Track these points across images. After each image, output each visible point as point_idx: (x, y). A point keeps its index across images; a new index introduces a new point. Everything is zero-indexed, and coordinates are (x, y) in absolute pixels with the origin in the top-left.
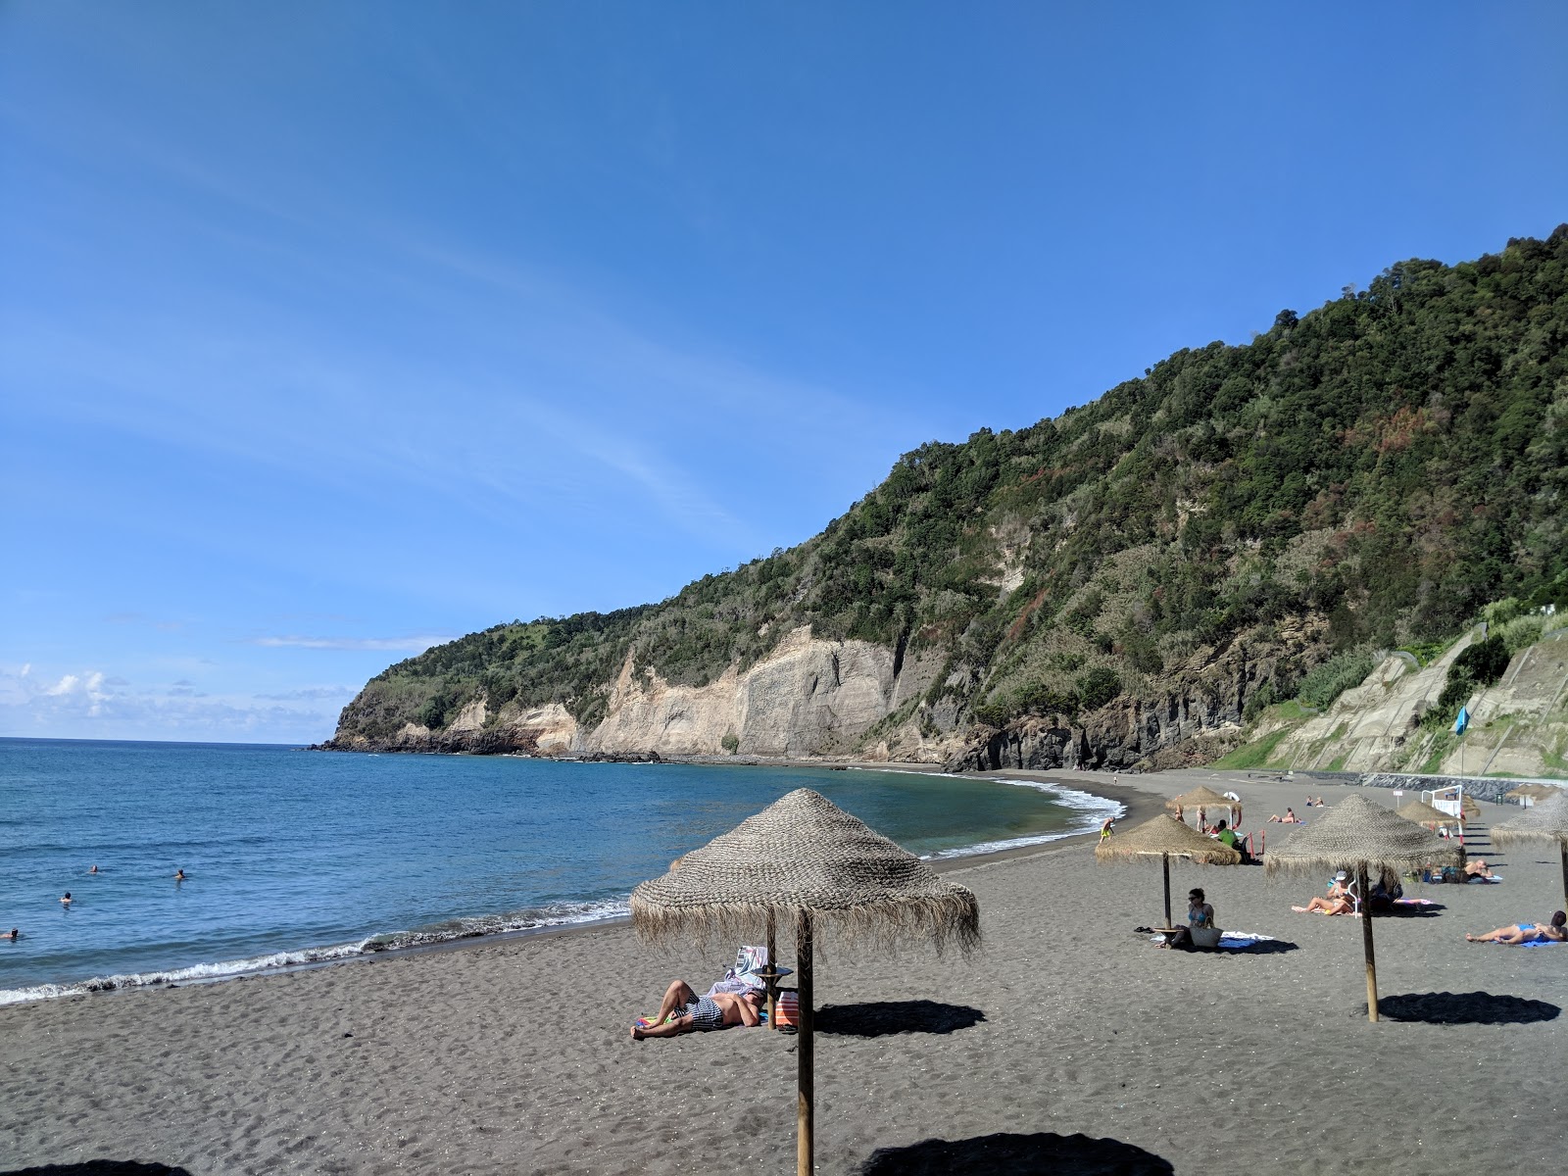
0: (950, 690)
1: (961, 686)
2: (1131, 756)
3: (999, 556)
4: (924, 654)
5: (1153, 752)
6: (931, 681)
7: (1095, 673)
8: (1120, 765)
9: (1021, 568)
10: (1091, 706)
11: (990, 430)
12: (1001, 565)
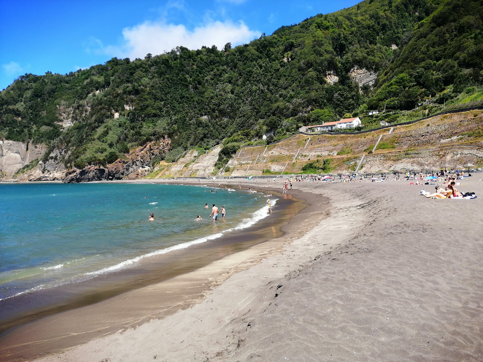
0: (52, 158)
1: (56, 156)
2: (121, 176)
3: (61, 115)
4: (38, 146)
5: (128, 175)
6: (43, 155)
7: (110, 153)
8: (119, 178)
9: (70, 120)
10: (110, 162)
11: (51, 73)
12: (62, 118)
